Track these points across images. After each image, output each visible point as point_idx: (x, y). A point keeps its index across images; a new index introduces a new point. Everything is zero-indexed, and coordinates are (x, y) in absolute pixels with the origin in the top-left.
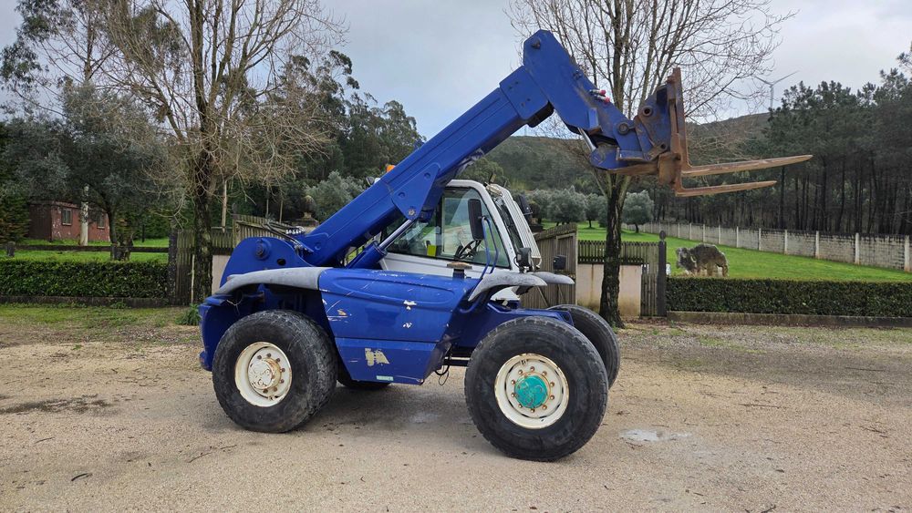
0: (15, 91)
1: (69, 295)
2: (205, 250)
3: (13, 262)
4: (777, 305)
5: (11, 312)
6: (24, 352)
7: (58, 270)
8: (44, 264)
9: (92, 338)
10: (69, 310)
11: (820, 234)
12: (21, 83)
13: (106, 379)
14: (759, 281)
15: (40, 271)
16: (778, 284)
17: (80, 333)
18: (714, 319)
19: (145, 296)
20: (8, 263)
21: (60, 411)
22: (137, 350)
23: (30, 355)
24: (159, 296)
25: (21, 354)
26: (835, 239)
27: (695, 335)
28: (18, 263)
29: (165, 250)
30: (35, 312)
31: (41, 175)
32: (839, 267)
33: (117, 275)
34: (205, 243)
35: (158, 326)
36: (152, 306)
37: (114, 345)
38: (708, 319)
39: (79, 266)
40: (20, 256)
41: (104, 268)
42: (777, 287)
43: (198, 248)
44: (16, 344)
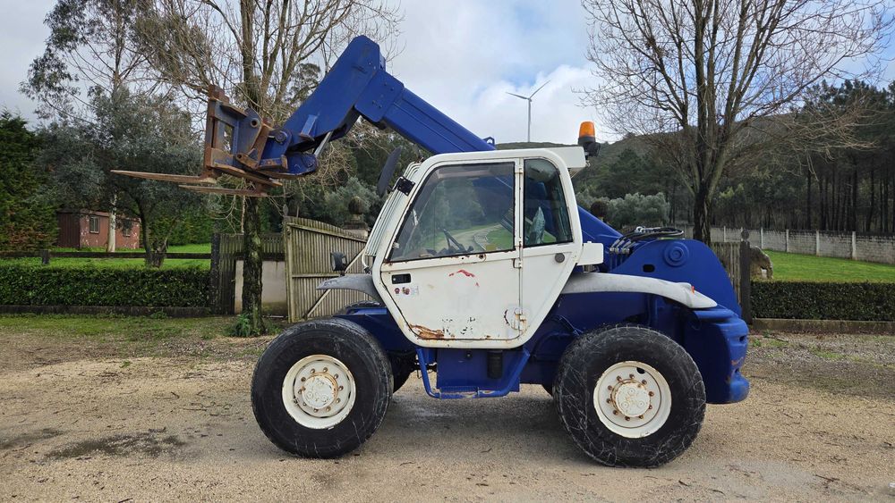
0: (45, 100)
1: (108, 305)
2: (255, 255)
3: (49, 271)
4: (877, 311)
5: (47, 323)
6: (70, 370)
7: (97, 278)
8: (82, 272)
9: (139, 352)
10: (108, 321)
11: (857, 235)
12: (52, 93)
13: (169, 406)
14: (855, 285)
15: (77, 279)
16: (876, 288)
17: (124, 346)
18: (806, 327)
19: (186, 305)
20: (44, 271)
21: (127, 453)
22: (192, 368)
23: (75, 374)
24: (201, 305)
25: (66, 374)
26: (874, 239)
27: (802, 347)
28: (55, 272)
29: (205, 256)
30: (73, 323)
31: (75, 180)
32: (884, 269)
33: (157, 283)
34: (255, 248)
35: (204, 338)
36: (193, 315)
37: (166, 361)
38: (800, 328)
39: (119, 274)
40: (56, 263)
41: (143, 276)
42: (876, 291)
43: (248, 253)
44: (58, 361)
